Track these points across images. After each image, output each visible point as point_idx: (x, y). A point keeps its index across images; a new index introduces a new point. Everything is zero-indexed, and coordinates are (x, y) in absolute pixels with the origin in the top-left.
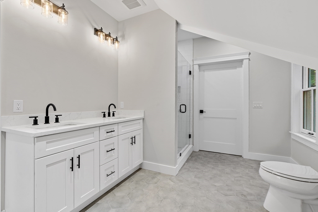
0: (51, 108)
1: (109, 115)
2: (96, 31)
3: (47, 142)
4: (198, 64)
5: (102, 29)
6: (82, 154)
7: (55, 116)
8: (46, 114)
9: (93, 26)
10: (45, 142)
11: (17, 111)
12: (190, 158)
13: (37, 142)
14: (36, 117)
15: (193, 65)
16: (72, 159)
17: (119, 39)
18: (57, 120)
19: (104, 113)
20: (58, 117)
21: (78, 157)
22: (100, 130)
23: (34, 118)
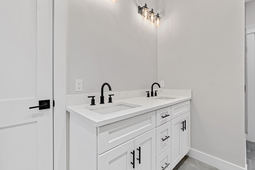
0: (106, 87)
1: (152, 95)
2: (140, 9)
3: (109, 132)
4: (254, 33)
5: (146, 5)
6: (141, 144)
7: (109, 95)
8: (101, 93)
9: (137, 4)
10: (107, 132)
11: (78, 90)
12: (249, 151)
13: (100, 133)
14: (93, 97)
15: (245, 36)
16: (133, 153)
17: (160, 16)
18: (110, 100)
19: (148, 93)
20: (112, 96)
21: (139, 149)
22: (157, 115)
23: (92, 98)
